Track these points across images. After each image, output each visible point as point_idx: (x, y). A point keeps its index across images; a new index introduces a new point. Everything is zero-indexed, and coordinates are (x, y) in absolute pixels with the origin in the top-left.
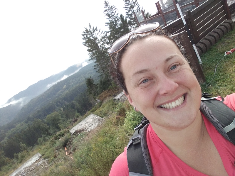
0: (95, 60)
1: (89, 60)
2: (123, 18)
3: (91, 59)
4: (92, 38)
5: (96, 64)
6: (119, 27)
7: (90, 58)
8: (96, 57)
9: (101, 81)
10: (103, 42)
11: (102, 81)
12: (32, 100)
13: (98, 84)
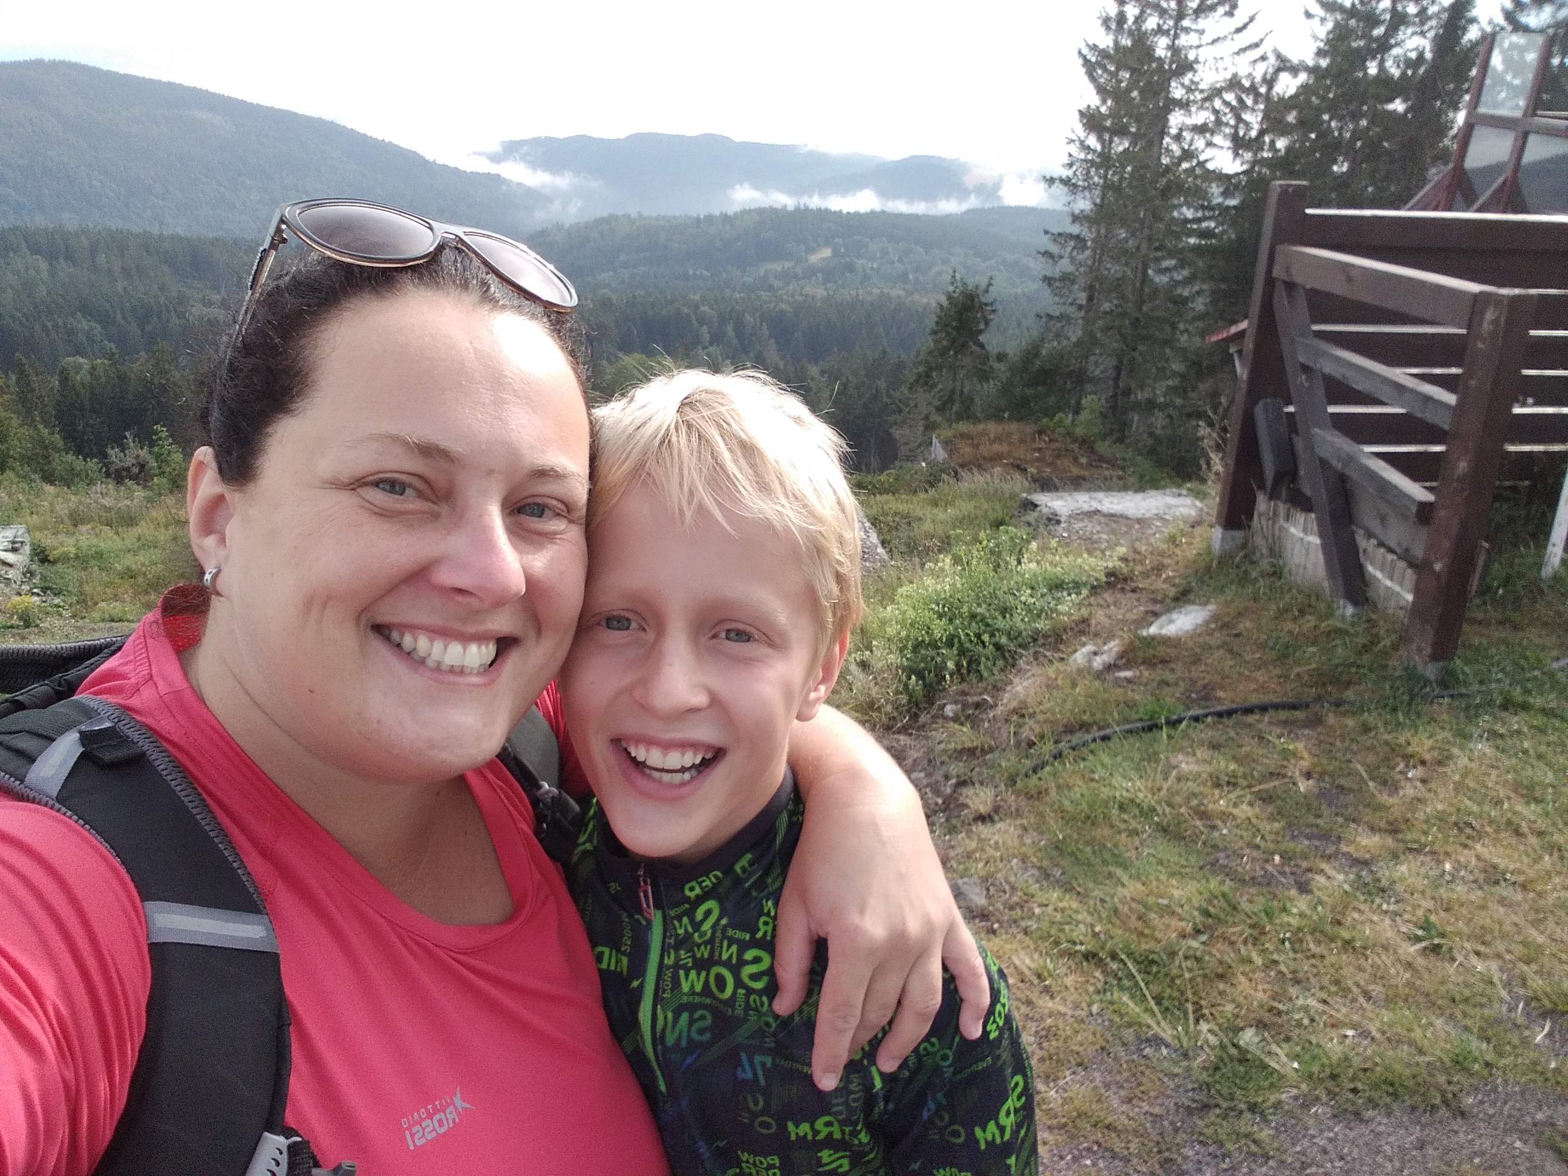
0: (1084, 204)
1: (1051, 181)
2: (1464, 30)
3: (1066, 182)
4: (1161, 47)
5: (1075, 229)
6: (1395, 72)
7: (1066, 173)
8: (1107, 187)
9: (1031, 354)
10: (1216, 112)
11: (1037, 355)
12: (613, 218)
13: (1001, 357)
